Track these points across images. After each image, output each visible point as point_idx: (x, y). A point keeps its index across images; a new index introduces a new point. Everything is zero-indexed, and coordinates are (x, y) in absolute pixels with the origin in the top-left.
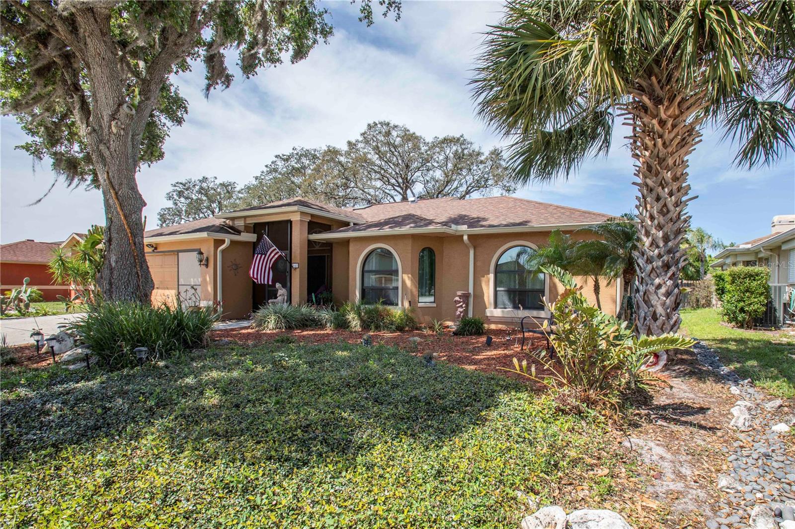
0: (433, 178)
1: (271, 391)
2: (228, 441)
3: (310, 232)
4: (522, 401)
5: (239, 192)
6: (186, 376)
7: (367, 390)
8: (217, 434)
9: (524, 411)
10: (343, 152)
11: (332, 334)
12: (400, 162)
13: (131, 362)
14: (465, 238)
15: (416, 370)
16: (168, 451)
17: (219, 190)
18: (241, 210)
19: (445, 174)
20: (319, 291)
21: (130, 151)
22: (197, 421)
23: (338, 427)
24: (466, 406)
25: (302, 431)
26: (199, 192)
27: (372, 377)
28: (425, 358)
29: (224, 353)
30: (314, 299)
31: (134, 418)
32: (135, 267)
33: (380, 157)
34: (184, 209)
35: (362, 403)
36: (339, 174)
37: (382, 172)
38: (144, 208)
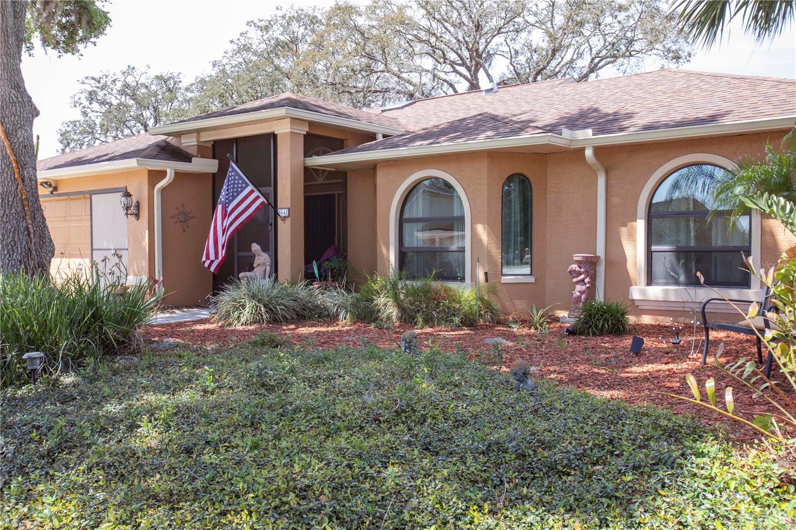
0: (528, 45)
1: (244, 426)
2: (173, 509)
3: (308, 153)
4: (706, 460)
5: (187, 89)
6: (106, 398)
7: (410, 429)
8: (155, 497)
9: (712, 479)
10: (363, 9)
11: (347, 332)
12: (465, 19)
13: (19, 377)
14: (589, 153)
15: (498, 396)
16: (76, 523)
17: (153, 87)
18: (190, 120)
19: (550, 37)
20: (325, 257)
21: (10, 23)
22: (122, 475)
23: (360, 491)
24: (594, 464)
25: (297, 496)
26: (122, 92)
27: (418, 407)
28: (515, 374)
29: (167, 362)
30: (316, 272)
31: (22, 467)
32: (24, 218)
33: (428, 13)
34: (98, 122)
35: (402, 452)
36: (356, 50)
37: (433, 40)
38: (36, 121)
